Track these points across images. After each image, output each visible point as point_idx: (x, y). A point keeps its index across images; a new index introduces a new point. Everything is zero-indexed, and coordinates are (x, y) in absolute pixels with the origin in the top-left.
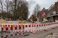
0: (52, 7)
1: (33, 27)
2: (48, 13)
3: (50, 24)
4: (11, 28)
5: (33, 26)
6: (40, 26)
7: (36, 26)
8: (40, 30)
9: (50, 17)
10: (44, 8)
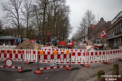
0: (120, 18)
1: (84, 55)
2: (110, 29)
3: (115, 52)
4: (51, 55)
5: (84, 53)
6: (96, 54)
7: (90, 54)
8: (96, 62)
9: (115, 38)
10: (102, 19)
